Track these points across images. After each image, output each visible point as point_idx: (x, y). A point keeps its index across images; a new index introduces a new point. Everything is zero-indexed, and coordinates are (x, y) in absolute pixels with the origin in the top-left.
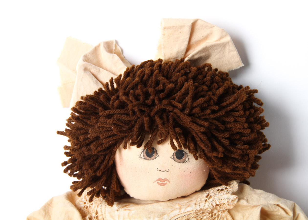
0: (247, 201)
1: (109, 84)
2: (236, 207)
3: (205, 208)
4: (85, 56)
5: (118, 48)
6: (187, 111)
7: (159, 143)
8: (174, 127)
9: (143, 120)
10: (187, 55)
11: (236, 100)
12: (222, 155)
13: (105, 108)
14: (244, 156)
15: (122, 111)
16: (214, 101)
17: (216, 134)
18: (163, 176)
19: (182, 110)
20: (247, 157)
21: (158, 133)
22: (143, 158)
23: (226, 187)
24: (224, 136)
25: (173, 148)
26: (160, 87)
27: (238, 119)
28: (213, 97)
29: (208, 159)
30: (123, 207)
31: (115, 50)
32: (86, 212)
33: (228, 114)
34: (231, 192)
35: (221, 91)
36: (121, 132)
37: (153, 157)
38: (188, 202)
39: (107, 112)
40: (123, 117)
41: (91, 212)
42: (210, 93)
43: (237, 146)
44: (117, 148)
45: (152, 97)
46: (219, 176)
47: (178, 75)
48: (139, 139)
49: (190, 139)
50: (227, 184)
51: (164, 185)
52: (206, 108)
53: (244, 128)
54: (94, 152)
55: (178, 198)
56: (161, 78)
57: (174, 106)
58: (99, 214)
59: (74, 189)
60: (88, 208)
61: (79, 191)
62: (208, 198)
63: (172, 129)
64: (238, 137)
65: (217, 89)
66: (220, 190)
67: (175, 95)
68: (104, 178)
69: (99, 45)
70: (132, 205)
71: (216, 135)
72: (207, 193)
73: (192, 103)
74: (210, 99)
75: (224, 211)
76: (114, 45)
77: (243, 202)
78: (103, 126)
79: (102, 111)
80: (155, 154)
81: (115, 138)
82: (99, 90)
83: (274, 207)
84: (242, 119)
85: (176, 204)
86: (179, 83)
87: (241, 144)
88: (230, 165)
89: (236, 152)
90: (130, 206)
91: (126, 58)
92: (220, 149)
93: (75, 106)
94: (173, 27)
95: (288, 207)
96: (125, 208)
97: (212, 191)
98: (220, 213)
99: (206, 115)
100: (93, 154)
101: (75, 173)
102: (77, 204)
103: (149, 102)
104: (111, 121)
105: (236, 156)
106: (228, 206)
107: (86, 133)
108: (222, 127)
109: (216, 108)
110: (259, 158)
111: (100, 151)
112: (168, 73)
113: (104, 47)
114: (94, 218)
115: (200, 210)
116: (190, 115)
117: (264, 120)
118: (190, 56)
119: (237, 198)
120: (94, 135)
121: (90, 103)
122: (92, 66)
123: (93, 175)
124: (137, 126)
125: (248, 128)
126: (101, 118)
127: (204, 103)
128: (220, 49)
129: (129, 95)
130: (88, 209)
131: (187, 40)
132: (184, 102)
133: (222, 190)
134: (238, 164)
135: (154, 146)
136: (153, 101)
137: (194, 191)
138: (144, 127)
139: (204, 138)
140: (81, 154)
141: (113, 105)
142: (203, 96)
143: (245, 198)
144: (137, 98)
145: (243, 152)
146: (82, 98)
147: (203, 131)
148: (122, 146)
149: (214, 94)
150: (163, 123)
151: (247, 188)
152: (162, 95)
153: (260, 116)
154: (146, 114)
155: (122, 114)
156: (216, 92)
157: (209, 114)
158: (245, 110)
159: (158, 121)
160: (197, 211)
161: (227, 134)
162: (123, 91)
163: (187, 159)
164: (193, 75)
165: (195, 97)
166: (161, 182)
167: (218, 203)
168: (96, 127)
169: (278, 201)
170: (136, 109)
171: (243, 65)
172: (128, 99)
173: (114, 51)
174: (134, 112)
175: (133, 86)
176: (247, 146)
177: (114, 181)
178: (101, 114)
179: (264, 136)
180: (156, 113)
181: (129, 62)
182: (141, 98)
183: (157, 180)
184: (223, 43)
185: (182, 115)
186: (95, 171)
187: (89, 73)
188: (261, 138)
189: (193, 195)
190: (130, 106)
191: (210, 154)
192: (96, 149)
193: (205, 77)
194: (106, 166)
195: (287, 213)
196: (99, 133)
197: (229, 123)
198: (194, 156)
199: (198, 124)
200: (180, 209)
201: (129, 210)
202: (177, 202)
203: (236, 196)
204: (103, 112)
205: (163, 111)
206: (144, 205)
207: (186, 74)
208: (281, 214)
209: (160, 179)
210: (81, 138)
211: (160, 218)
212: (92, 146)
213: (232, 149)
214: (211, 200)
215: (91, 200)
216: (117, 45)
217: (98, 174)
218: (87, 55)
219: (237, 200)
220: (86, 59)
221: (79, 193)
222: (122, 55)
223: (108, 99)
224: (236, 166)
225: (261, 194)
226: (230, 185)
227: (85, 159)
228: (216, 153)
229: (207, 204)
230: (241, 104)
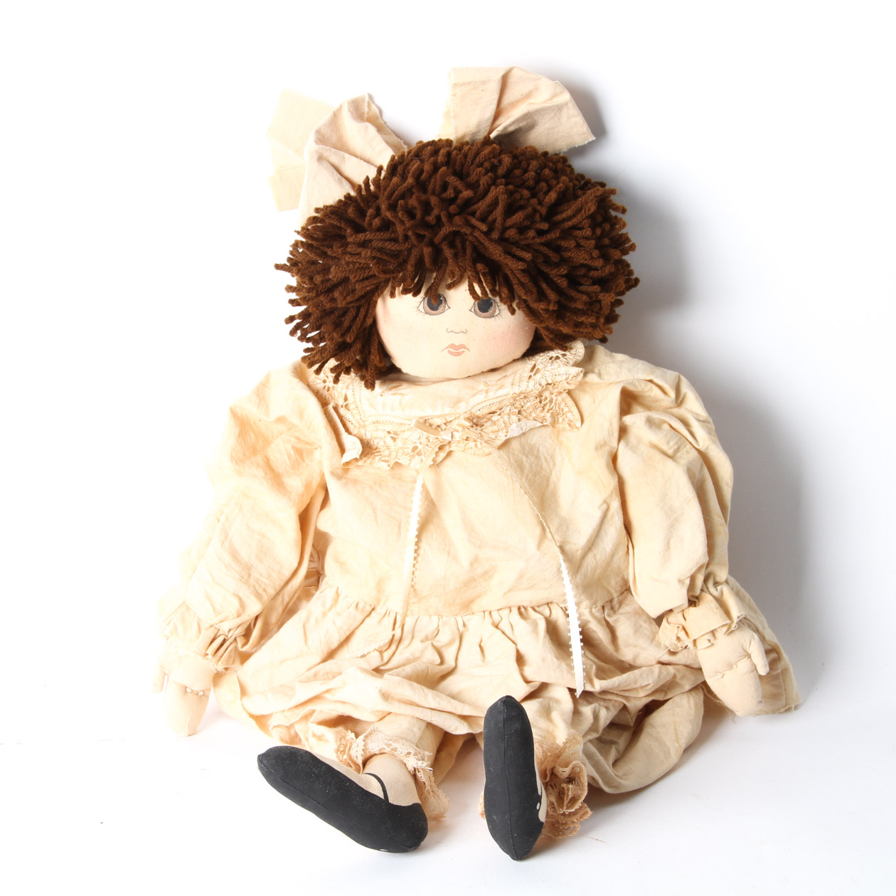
0: (600, 375)
1: (363, 186)
2: (582, 385)
3: (529, 390)
4: (318, 132)
5: (374, 108)
6: (495, 235)
7: (450, 287)
8: (475, 262)
9: (422, 250)
10: (495, 126)
11: (579, 211)
12: (554, 306)
13: (358, 229)
14: (594, 303)
15: (387, 235)
16: (541, 215)
17: (546, 269)
18: (458, 340)
19: (487, 234)
20: (599, 305)
21: (447, 271)
22: (423, 311)
23: (563, 353)
24: (558, 273)
25: (474, 298)
26: (450, 193)
27: (583, 242)
28: (539, 207)
29: (531, 313)
30: (390, 389)
31: (368, 113)
32: (328, 396)
33: (567, 234)
34: (571, 362)
35: (552, 198)
36: (385, 272)
37: (441, 309)
38: (500, 380)
39: (361, 237)
40: (389, 246)
41: (336, 398)
42: (534, 201)
43: (581, 288)
44: (379, 296)
45: (436, 212)
46: (551, 336)
47: (480, 172)
48: (416, 281)
49: (501, 279)
50: (565, 348)
51: (459, 354)
52: (528, 228)
53: (592, 258)
54: (341, 304)
55: (483, 372)
56: (452, 180)
57: (474, 227)
58: (350, 400)
59: (309, 364)
60: (331, 389)
61: (317, 366)
62: (534, 372)
63: (470, 267)
64: (583, 271)
65: (546, 193)
66: (553, 359)
67: (476, 206)
68: (359, 346)
69: (341, 107)
70: (405, 385)
71: (545, 271)
72: (533, 363)
73: (505, 222)
74: (535, 211)
75: (560, 393)
76: (366, 104)
77: (592, 378)
78: (355, 260)
79: (352, 236)
80: (443, 304)
81: (375, 281)
82: (345, 197)
83: (643, 384)
84: (589, 242)
85: (480, 384)
86: (481, 186)
87: (588, 283)
88: (569, 321)
89: (579, 299)
90: (402, 387)
91: (388, 124)
92: (552, 296)
93: (306, 224)
94: (469, 83)
95: (667, 383)
96: (394, 391)
97: (541, 359)
98: (553, 396)
99: (527, 239)
100: (339, 306)
101: (309, 335)
102: (311, 384)
103: (431, 219)
104: (369, 253)
105: (579, 306)
106: (567, 385)
107: (326, 270)
108: (554, 257)
109: (545, 226)
110: (620, 303)
111: (351, 302)
112: (462, 168)
113: (349, 110)
114: (342, 406)
115: (521, 393)
116: (502, 240)
117: (628, 240)
118: (500, 128)
119: (581, 372)
120: (340, 275)
121: (332, 222)
122: (330, 150)
123: (340, 340)
124: (412, 261)
125: (599, 257)
126: (350, 246)
127: (524, 219)
128: (552, 114)
129: (398, 209)
130: (330, 392)
131: (495, 102)
132: (490, 219)
133: (557, 358)
134: (583, 318)
135: (441, 291)
136: (438, 218)
137: (511, 360)
138: (424, 262)
139: (525, 279)
140: (319, 306)
141: (370, 224)
142: (522, 208)
143: (596, 370)
144: (411, 214)
145: (591, 298)
146: (317, 210)
147: (523, 268)
148: (387, 292)
149: (540, 203)
150: (456, 256)
151: (601, 351)
152: (453, 208)
153: (620, 233)
154: (426, 240)
155: (386, 240)
156: (545, 198)
157: (534, 238)
158: (594, 226)
159: (448, 253)
160: (515, 395)
161: (564, 270)
162: (387, 202)
163: (497, 312)
164: (505, 170)
165: (510, 210)
166: (453, 351)
167: (550, 382)
168: (343, 263)
169: (652, 373)
170: (410, 233)
171: (594, 138)
172: (396, 217)
173: (366, 116)
174: (406, 237)
175: (404, 192)
176: (597, 288)
177: (374, 349)
178: (350, 240)
179: (628, 265)
180: (445, 238)
181: (391, 130)
182: (419, 214)
183: (447, 348)
184: (558, 105)
185: (487, 243)
186: (343, 335)
187: (326, 164)
188: (622, 271)
189: (508, 366)
190: (400, 229)
191: (534, 306)
192: (345, 298)
193: (526, 171)
194: (362, 325)
195: (664, 392)
196: (347, 272)
197: (567, 249)
198: (509, 308)
199: (514, 256)
200: (487, 392)
201: (400, 394)
202: (482, 379)
203: (580, 369)
204: (354, 237)
205: (456, 234)
206: (426, 385)
207: (494, 168)
208: (655, 395)
209: (452, 346)
210: (318, 279)
211: (453, 408)
212: (336, 294)
213: (573, 293)
214: (538, 376)
215: (336, 380)
216: (371, 102)
217: (348, 340)
218: (320, 129)
219: (582, 375)
220: (321, 139)
221: (317, 369)
222: (380, 119)
223: (362, 213)
224: (580, 320)
225: (623, 362)
226: (571, 349)
227: (326, 313)
228: (545, 304)
229: (532, 383)
230: (587, 218)
